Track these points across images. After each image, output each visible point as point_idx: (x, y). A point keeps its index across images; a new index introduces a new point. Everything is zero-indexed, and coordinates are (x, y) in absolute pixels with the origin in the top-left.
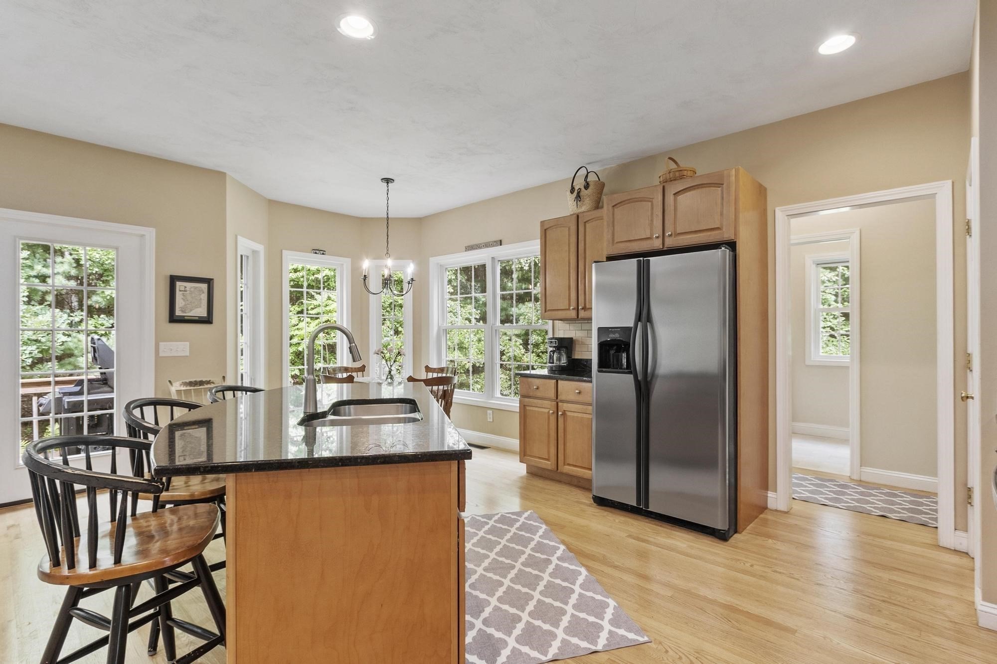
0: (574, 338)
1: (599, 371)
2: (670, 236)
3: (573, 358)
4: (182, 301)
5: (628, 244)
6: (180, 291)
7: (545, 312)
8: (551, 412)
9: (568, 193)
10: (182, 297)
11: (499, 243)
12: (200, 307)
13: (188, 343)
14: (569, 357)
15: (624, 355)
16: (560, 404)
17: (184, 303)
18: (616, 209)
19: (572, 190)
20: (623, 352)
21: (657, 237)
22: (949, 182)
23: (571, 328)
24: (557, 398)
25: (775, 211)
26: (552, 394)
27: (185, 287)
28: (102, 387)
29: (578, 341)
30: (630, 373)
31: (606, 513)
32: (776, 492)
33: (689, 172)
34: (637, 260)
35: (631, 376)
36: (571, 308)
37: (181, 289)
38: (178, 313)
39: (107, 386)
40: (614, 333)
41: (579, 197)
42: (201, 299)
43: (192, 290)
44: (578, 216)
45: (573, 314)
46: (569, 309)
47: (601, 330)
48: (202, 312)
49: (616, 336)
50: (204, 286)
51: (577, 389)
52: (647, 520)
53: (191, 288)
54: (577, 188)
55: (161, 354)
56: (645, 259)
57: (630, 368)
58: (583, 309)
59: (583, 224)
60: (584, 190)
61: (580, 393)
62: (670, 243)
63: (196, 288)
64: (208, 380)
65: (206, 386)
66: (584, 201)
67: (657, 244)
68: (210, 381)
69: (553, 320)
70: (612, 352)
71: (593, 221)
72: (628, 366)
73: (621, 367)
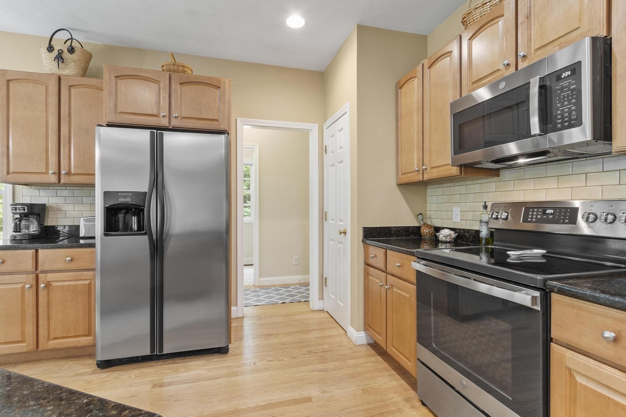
0: (47, 205)
1: (105, 235)
2: (176, 117)
3: (46, 224)
5: (132, 117)
7: (8, 173)
8: (27, 286)
9: (44, 50)
14: (41, 224)
15: (134, 219)
16: (41, 276)
18: (119, 82)
19: (50, 49)
20: (134, 215)
21: (164, 116)
22: (317, 125)
23: (42, 194)
24: (37, 269)
25: (236, 119)
26: (30, 266)
29: (51, 207)
30: (146, 234)
31: (116, 374)
32: (237, 306)
34: (150, 132)
35: (146, 237)
36: (50, 172)
40: (125, 197)
41: (60, 57)
44: (60, 79)
45: (53, 179)
46: (47, 173)
47: (107, 194)
49: (128, 200)
51: (68, 257)
52: (160, 363)
54: (57, 48)
56: (158, 131)
58: (67, 174)
59: (67, 87)
60: (67, 52)
61: (72, 260)
62: (175, 123)
66: (67, 65)
67: (164, 122)
69: (14, 184)
70: (121, 216)
71: (80, 88)
72: (140, 228)
73: (131, 229)
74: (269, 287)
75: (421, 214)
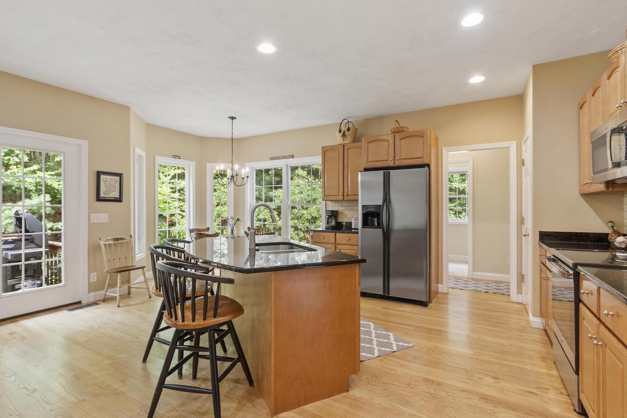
0: (338, 211)
1: (363, 227)
2: (398, 160)
3: (338, 221)
4: (104, 187)
5: (375, 163)
6: (103, 181)
7: (325, 196)
9: (338, 132)
10: (104, 185)
11: (292, 156)
12: (115, 191)
13: (108, 214)
14: (336, 221)
15: (376, 219)
16: (337, 246)
17: (105, 189)
18: (369, 145)
19: (340, 131)
20: (376, 218)
21: (391, 160)
22: (515, 142)
23: (336, 205)
24: (335, 243)
25: (442, 149)
26: (333, 241)
27: (106, 179)
28: (30, 244)
29: (340, 212)
30: (380, 228)
31: (367, 300)
32: (442, 284)
33: (406, 129)
34: (384, 172)
35: (381, 230)
36: (340, 194)
37: (104, 180)
38: (102, 195)
39: (33, 244)
40: (371, 208)
41: (344, 135)
42: (115, 186)
43: (110, 180)
44: (344, 146)
45: (341, 198)
46: (339, 195)
47: (363, 207)
48: (116, 194)
49: (373, 209)
50: (118, 178)
51: (347, 238)
53: (110, 179)
54: (343, 130)
55: (92, 221)
56: (387, 171)
57: (380, 226)
58: (347, 195)
59: (347, 150)
60: (347, 131)
61: (349, 239)
62: (398, 163)
63: (113, 179)
64: (121, 237)
65: (120, 241)
66: (347, 138)
67: (391, 164)
68: (122, 238)
69: (326, 201)
70: (369, 218)
71: (352, 149)
72: (378, 224)
73: (374, 225)
74: (481, 280)
75: (611, 222)
